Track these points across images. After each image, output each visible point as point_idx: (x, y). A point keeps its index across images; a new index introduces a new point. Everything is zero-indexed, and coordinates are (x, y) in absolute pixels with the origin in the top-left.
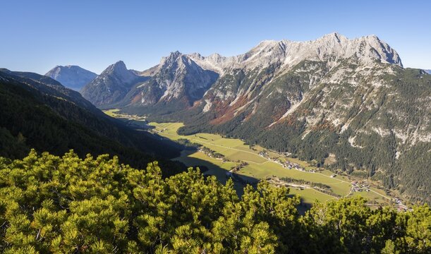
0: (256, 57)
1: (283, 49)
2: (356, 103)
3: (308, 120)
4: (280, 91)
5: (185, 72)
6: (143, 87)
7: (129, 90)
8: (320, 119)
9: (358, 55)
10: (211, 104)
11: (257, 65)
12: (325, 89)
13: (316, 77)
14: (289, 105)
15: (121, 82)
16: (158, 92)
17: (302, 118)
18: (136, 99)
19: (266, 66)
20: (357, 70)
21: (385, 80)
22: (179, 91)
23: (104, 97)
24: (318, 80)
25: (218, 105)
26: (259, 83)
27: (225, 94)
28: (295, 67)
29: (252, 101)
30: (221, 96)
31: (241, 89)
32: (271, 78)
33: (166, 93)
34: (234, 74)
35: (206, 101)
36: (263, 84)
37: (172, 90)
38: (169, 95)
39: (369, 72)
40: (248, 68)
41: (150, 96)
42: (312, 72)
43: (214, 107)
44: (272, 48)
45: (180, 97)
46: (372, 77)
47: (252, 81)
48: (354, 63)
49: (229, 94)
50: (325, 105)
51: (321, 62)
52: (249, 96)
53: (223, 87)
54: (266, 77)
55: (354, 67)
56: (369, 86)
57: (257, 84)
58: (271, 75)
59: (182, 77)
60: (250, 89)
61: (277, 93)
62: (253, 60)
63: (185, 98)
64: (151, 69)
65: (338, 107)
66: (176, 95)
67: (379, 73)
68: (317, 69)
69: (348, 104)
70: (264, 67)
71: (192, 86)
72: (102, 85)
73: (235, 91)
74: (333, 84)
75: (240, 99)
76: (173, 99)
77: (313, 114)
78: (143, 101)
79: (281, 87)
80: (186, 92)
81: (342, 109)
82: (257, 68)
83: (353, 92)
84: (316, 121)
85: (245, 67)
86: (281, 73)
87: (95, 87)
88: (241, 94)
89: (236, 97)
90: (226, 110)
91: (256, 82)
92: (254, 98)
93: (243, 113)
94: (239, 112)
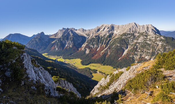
1: (113, 28)
2: (153, 50)
3: (134, 57)
4: (119, 45)
5: (73, 37)
6: (54, 43)
8: (139, 56)
9: (147, 31)
10: (89, 50)
12: (137, 44)
13: (132, 40)
14: (124, 51)
15: (44, 41)
16: (63, 45)
17: (132, 56)
18: (53, 48)
19: (108, 34)
20: (148, 37)
21: (163, 42)
22: (72, 44)
23: (38, 48)
24: (133, 41)
25: (92, 50)
26: (107, 41)
28: (122, 35)
29: (106, 49)
30: (92, 47)
31: (100, 44)
33: (66, 45)
34: (96, 38)
35: (86, 49)
36: (109, 41)
37: (69, 44)
38: (67, 46)
39: (154, 38)
40: (100, 35)
41: (60, 47)
42: (129, 37)
43: (90, 51)
44: (109, 27)
46: (156, 40)
47: (104, 41)
48: (146, 35)
49: (95, 46)
50: (139, 51)
51: (132, 34)
52: (104, 46)
53: (92, 43)
54: (109, 39)
55: (147, 36)
56: (156, 44)
58: (111, 38)
59: (72, 39)
60: (104, 44)
61: (117, 46)
62: (101, 32)
63: (75, 47)
64: (54, 34)
65: (145, 51)
66: (71, 46)
67: (158, 39)
68: (131, 36)
69: (149, 50)
71: (76, 42)
73: (98, 44)
74: (140, 43)
75: (101, 47)
76: (70, 48)
77: (136, 54)
78: (57, 49)
79: (118, 43)
80: (74, 45)
81: (148, 52)
82: (105, 35)
83: (150, 46)
84: (138, 57)
86: (114, 37)
87: (33, 44)
88: (100, 46)
89: (99, 47)
90: (96, 52)
91: (106, 41)
92: (106, 47)
93: (105, 54)
94: (102, 53)
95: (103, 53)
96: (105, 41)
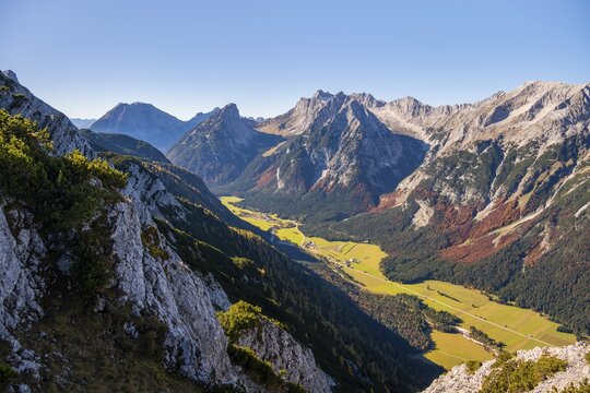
0: (522, 117)
6: (274, 156)
7: (250, 160)
10: (432, 212)
11: (532, 136)
15: (234, 143)
16: (307, 171)
18: (265, 177)
19: (555, 139)
22: (349, 171)
23: (208, 170)
25: (448, 213)
26: (544, 178)
27: (462, 192)
29: (531, 217)
30: (453, 196)
31: (497, 185)
32: (572, 167)
33: (325, 173)
34: (479, 152)
35: (418, 202)
36: (554, 179)
37: (337, 170)
38: (328, 178)
40: (506, 140)
41: (295, 177)
43: (438, 217)
44: (568, 101)
45: (353, 184)
47: (525, 172)
49: (469, 194)
52: (522, 203)
53: (456, 177)
54: (558, 165)
57: (539, 179)
58: (570, 162)
59: (354, 146)
60: (520, 188)
62: (516, 121)
63: (361, 188)
66: (344, 180)
70: (550, 143)
71: (372, 165)
72: (205, 149)
73: (484, 188)
75: (500, 206)
76: (338, 187)
78: (281, 185)
80: (360, 177)
82: (534, 144)
85: (501, 137)
87: (194, 151)
88: (500, 196)
89: (488, 201)
90: (469, 228)
91: (537, 175)
92: (534, 209)
93: (517, 243)
94: (504, 239)
95: (508, 236)
96: (528, 175)
